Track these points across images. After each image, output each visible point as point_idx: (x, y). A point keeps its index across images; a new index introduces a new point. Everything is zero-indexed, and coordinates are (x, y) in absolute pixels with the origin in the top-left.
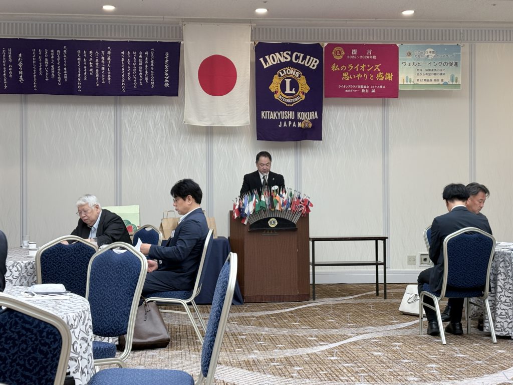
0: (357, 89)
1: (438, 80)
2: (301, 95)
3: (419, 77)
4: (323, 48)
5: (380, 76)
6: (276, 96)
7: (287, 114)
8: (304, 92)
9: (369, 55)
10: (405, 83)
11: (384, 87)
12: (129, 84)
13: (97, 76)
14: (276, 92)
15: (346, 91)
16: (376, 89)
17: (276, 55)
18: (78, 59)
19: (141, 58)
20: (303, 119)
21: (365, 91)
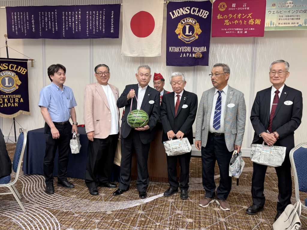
0: (234, 31)
1: (295, 23)
2: (195, 35)
3: (281, 22)
4: (212, 4)
5: (251, 22)
6: (179, 37)
7: (186, 49)
9: (244, 7)
10: (270, 26)
11: (254, 29)
12: (91, 31)
13: (73, 27)
14: (179, 34)
15: (227, 32)
16: (248, 31)
17: (180, 10)
18: (63, 17)
19: (97, 15)
20: (196, 52)
21: (240, 32)
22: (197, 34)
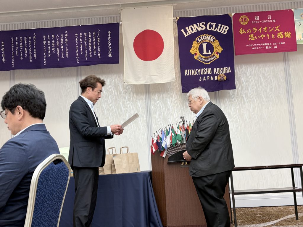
0: (262, 46)
2: (216, 54)
4: (231, 18)
5: (280, 35)
6: (196, 57)
7: (206, 71)
8: (218, 53)
9: (270, 20)
10: (302, 39)
11: (284, 43)
12: (82, 57)
13: (58, 53)
14: (196, 54)
15: (253, 48)
16: (277, 45)
17: (194, 26)
18: (44, 42)
19: (90, 37)
20: (219, 74)
21: (269, 48)
22: (217, 53)
